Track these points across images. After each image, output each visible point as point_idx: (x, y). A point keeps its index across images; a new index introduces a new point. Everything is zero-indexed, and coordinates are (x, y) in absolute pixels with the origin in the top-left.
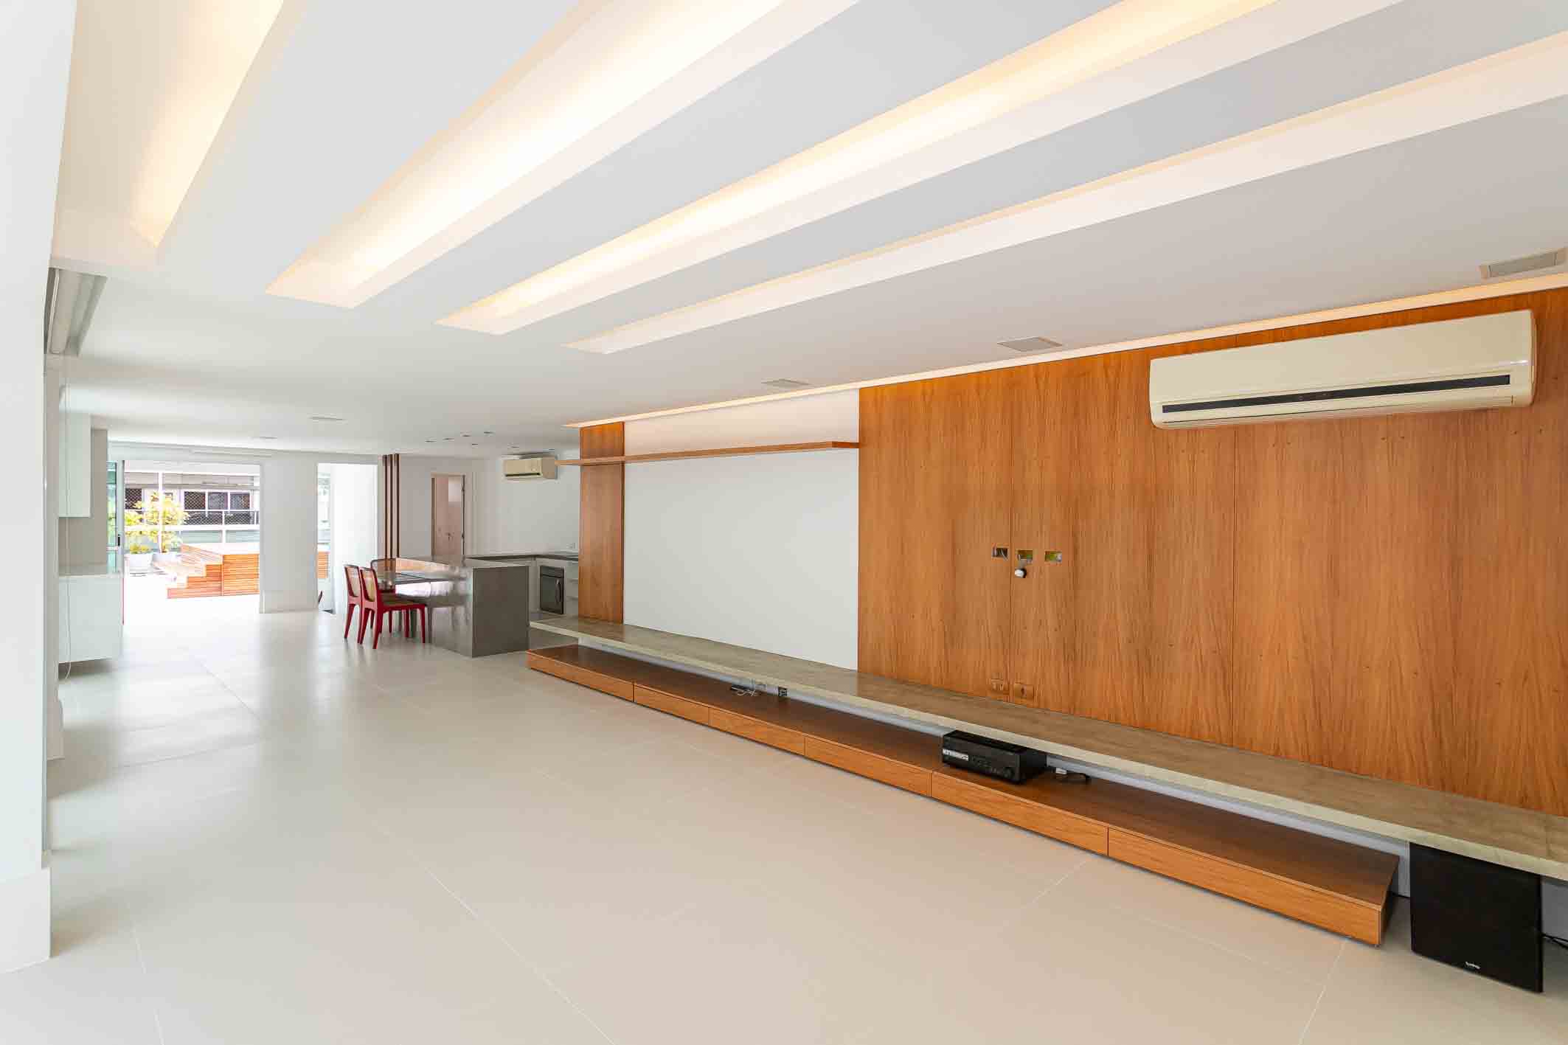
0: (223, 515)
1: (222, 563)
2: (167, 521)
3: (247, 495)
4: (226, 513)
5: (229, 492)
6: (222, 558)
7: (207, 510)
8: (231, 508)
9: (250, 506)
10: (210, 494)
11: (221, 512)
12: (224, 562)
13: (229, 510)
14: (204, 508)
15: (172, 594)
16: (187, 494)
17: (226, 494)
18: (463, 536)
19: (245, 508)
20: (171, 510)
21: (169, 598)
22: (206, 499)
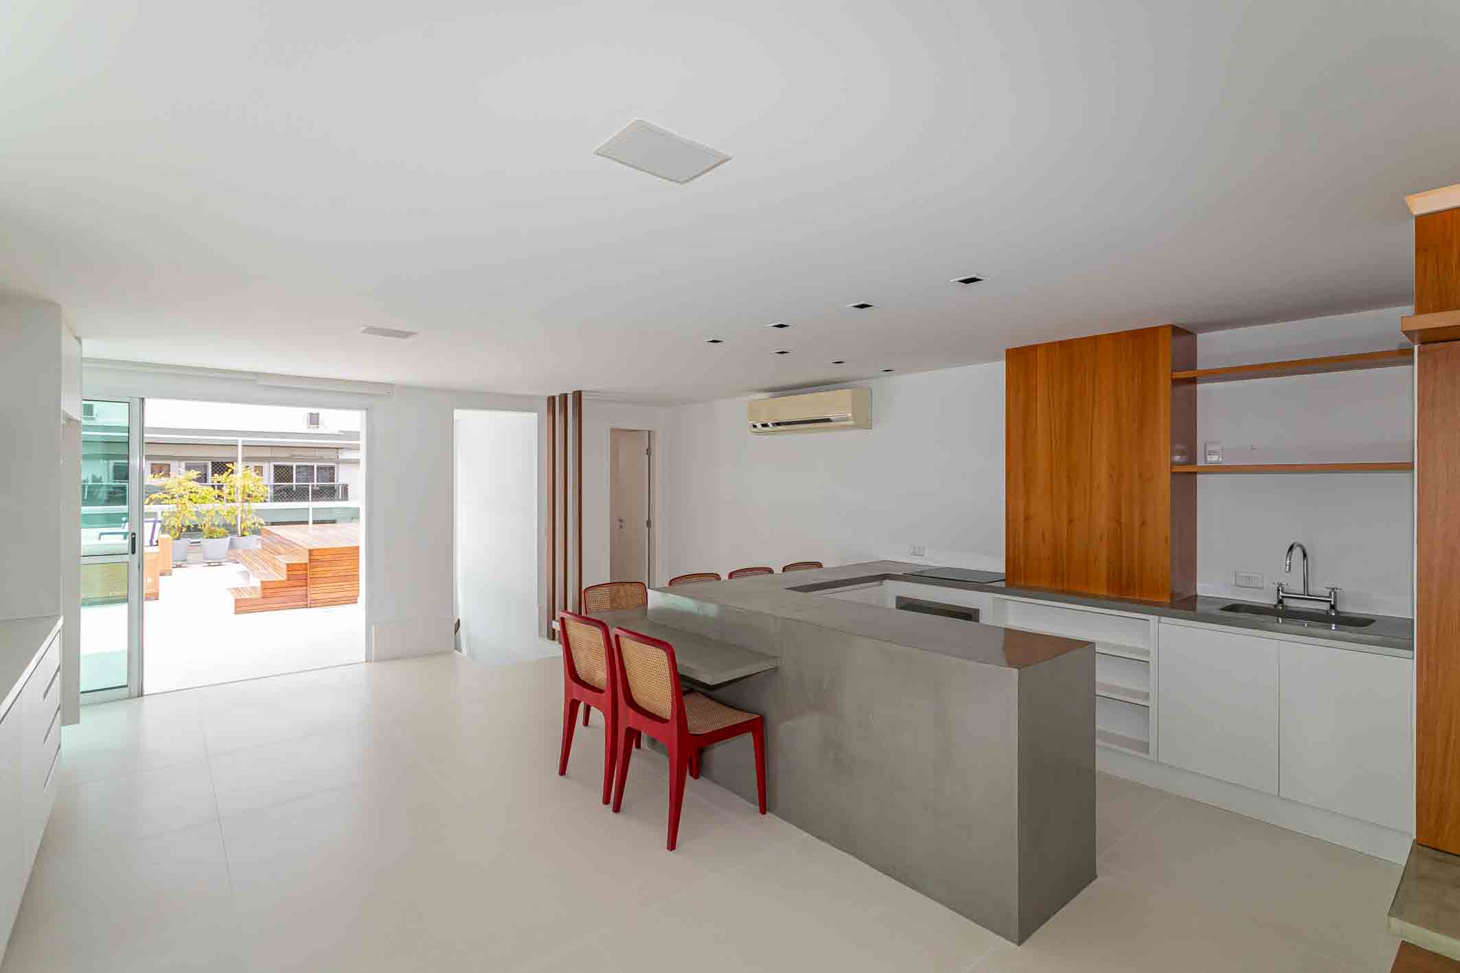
0: (310, 488)
1: (307, 561)
2: (246, 498)
3: (333, 468)
4: (313, 486)
5: (315, 465)
6: (307, 554)
7: (294, 483)
8: (318, 481)
9: (335, 480)
10: (298, 467)
11: (308, 485)
12: (310, 560)
13: (315, 483)
14: (292, 482)
15: (242, 606)
16: (275, 467)
17: (313, 467)
18: (649, 523)
19: (330, 481)
20: (251, 485)
21: (237, 613)
22: (294, 472)
